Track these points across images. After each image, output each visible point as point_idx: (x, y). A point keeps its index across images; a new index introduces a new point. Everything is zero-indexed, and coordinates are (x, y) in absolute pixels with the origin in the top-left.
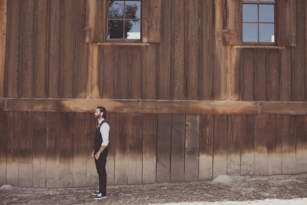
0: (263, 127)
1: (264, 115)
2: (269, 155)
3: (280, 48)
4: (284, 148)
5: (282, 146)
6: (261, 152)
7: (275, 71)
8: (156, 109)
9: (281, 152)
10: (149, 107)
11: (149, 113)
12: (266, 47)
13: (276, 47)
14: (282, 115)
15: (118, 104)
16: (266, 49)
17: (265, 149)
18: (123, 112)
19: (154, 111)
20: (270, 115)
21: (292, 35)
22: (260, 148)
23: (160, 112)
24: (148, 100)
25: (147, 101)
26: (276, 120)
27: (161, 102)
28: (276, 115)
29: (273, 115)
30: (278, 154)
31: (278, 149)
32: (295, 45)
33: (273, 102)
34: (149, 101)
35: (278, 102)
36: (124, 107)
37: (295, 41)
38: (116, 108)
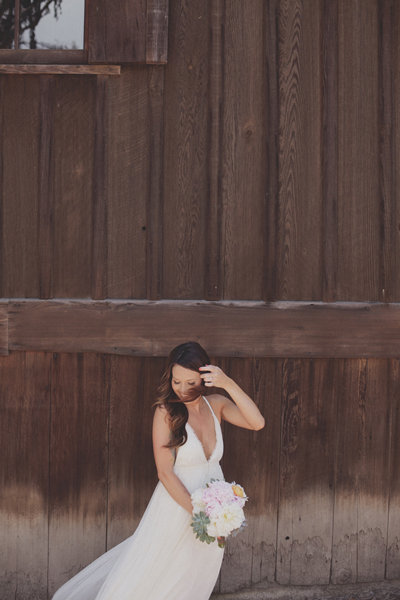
0: (27, 405)
1: (30, 358)
2: (54, 520)
3: (98, 71)
4: (114, 494)
5: (106, 487)
6: (19, 509)
7: (79, 171)
9: (100, 510)
12: (41, 68)
13: (84, 70)
14: (104, 357)
16: (37, 76)
17: (35, 497)
20: (56, 357)
21: (152, 16)
22: (12, 492)
26: (80, 376)
28: (80, 356)
29: (70, 355)
30: (88, 519)
31: (90, 498)
32: (164, 59)
33: (67, 301)
35: (89, 301)
37: (161, 41)
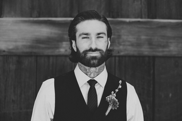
8: (150, 43)
10: (132, 39)
11: (130, 57)
15: (45, 31)
18: (56, 52)
19: (146, 51)
23: (160, 52)
24: (128, 20)
25: (124, 23)
27: (164, 26)
34: (130, 23)
36: (61, 40)
38: (38, 41)
